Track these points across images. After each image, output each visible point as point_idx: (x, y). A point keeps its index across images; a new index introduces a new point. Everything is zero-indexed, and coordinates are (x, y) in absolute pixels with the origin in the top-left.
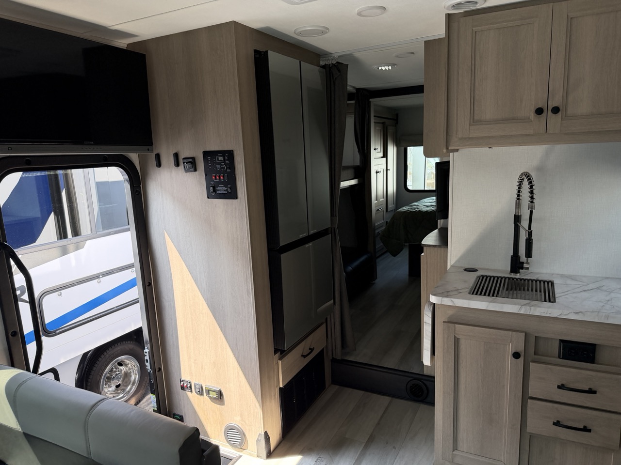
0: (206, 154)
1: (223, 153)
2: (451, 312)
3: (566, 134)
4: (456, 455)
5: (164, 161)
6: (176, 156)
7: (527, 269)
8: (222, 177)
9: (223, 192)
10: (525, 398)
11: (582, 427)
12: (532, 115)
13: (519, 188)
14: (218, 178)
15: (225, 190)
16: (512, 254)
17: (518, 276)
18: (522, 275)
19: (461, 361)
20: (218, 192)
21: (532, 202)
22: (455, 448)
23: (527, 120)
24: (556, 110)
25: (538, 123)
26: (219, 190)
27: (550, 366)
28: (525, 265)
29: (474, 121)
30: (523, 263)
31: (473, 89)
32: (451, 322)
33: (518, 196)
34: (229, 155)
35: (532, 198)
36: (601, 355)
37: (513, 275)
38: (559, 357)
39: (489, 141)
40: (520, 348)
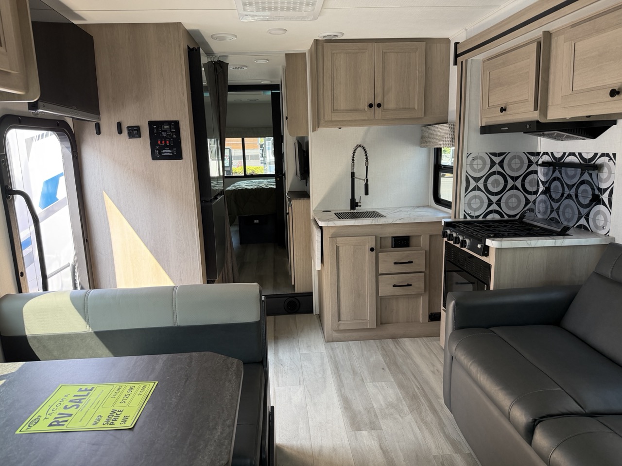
0: (151, 124)
1: (169, 123)
2: (332, 231)
3: (383, 120)
4: (339, 324)
5: (103, 128)
6: (119, 125)
7: (360, 206)
8: (168, 142)
9: (168, 154)
10: (378, 274)
11: (406, 284)
12: (367, 108)
13: (353, 155)
14: (163, 142)
15: (170, 153)
16: (351, 198)
17: (355, 211)
18: (358, 209)
19: (340, 261)
20: (163, 154)
21: (367, 161)
22: (339, 320)
23: (363, 111)
24: (379, 105)
25: (369, 113)
26: (164, 153)
27: (389, 253)
28: (359, 204)
29: (334, 111)
30: (358, 203)
31: (333, 90)
32: (334, 237)
33: (353, 160)
34: (176, 124)
35: (367, 158)
36: (413, 242)
37: (352, 211)
38: (392, 247)
39: (340, 124)
40: (373, 246)
